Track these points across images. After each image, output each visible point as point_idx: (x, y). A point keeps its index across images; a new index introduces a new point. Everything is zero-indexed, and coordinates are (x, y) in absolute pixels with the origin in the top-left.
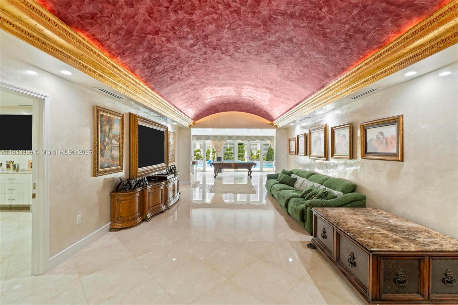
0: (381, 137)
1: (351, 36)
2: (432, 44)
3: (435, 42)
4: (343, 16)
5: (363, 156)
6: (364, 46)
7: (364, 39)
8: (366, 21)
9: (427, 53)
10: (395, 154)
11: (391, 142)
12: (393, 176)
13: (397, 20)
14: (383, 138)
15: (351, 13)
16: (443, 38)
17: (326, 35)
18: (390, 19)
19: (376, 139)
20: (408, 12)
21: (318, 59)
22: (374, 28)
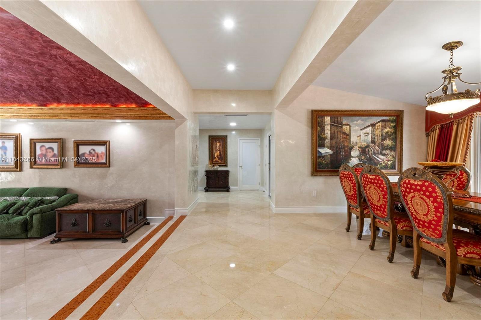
0: (93, 153)
1: (100, 93)
2: (135, 115)
3: (137, 115)
4: (104, 85)
5: (76, 165)
6: (104, 100)
7: (106, 98)
8: (113, 93)
9: (132, 118)
10: (105, 163)
11: (101, 156)
12: (103, 177)
13: (127, 101)
14: (95, 153)
15: (109, 86)
16: (140, 115)
17: (84, 84)
18: (124, 99)
19: (88, 153)
20: (132, 101)
21: (61, 89)
22: (115, 97)
